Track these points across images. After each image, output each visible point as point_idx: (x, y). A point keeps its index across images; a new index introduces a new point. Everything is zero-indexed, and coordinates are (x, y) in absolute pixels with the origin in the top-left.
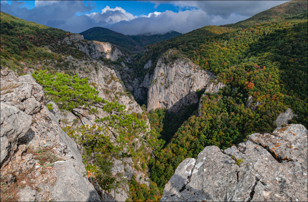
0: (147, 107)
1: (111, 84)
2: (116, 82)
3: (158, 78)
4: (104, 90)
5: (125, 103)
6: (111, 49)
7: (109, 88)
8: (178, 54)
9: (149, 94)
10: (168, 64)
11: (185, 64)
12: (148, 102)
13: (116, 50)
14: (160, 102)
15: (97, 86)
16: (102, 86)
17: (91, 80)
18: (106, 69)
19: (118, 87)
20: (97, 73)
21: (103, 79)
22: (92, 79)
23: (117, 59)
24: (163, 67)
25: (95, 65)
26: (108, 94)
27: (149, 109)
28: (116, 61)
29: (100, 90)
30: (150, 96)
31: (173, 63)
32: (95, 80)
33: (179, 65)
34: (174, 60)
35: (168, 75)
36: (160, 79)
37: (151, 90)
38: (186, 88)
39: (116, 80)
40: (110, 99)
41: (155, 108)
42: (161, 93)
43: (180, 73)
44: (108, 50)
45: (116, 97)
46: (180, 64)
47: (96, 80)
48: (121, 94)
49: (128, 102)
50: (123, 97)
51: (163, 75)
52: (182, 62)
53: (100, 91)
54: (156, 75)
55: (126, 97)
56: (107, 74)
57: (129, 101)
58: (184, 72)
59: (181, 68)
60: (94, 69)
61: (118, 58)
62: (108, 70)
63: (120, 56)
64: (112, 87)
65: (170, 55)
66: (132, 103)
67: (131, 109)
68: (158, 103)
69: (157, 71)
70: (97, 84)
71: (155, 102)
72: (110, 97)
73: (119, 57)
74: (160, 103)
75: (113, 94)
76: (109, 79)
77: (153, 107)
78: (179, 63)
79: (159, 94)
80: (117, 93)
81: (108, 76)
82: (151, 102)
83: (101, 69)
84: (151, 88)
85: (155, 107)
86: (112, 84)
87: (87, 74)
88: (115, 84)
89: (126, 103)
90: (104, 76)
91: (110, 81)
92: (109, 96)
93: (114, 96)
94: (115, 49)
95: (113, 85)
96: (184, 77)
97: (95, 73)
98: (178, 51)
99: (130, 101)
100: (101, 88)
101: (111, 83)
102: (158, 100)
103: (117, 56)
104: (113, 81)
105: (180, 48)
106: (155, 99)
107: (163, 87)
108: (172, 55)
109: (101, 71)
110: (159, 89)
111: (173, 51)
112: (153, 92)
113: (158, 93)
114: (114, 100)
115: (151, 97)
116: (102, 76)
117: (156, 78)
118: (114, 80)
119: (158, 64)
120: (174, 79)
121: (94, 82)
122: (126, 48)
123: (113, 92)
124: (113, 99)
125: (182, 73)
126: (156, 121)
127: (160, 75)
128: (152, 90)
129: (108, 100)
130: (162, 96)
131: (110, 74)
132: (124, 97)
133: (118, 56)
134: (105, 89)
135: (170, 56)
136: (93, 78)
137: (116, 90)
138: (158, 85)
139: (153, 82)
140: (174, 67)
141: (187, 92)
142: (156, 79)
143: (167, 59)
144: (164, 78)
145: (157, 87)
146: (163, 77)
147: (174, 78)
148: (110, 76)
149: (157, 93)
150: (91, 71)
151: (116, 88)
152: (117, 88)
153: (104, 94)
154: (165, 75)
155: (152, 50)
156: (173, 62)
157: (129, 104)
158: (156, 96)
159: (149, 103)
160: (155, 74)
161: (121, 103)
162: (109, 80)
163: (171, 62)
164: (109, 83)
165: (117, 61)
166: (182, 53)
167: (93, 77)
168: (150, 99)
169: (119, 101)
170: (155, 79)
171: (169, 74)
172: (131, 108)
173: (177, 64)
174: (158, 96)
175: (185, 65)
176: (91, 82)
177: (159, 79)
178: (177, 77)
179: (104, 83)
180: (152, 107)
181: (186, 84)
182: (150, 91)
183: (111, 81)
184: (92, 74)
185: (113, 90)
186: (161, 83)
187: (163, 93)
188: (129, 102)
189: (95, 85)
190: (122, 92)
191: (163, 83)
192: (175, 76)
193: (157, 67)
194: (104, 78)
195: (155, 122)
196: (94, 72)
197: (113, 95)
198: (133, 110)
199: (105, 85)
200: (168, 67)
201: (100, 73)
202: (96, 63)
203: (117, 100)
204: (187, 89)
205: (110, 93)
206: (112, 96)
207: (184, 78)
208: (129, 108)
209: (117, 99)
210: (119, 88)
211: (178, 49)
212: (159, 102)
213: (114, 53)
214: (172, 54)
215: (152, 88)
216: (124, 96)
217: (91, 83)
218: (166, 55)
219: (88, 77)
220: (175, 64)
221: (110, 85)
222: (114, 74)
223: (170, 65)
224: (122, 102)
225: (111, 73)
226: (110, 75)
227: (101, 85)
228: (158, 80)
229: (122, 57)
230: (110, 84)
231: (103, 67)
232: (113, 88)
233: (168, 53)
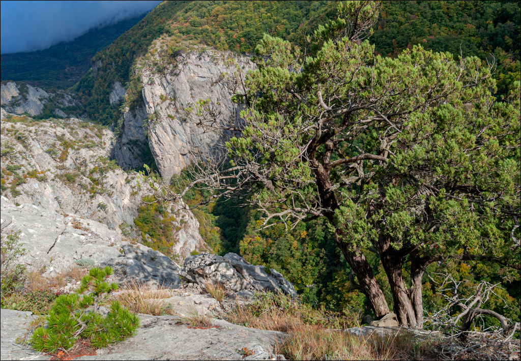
0: (161, 176)
1: (69, 158)
2: (78, 149)
3: (159, 108)
4: (60, 177)
5: (119, 184)
6: (18, 91)
7: (69, 169)
8: (177, 43)
9: (154, 148)
10: (166, 71)
11: (200, 59)
12: (159, 164)
13: (31, 90)
14: (183, 155)
15: (42, 175)
16: (53, 171)
17: (22, 167)
18: (42, 131)
19: (88, 159)
20: (25, 147)
21: (47, 155)
22: (23, 165)
23: (42, 107)
24: (157, 80)
25: (13, 133)
26: (74, 181)
27: (167, 177)
28: (42, 112)
29: (53, 180)
30: (158, 151)
31: (176, 66)
32: (30, 165)
33: (190, 66)
34: (175, 60)
35: (175, 93)
36: (164, 108)
37: (154, 139)
38: (224, 106)
39: (76, 147)
40: (85, 191)
41: (177, 170)
42: (178, 136)
43: (199, 81)
44: (13, 97)
45: (94, 180)
46: (191, 61)
47: (32, 164)
48: (102, 171)
49: (123, 182)
50: (108, 175)
51: (166, 99)
52: (194, 57)
53: (55, 182)
54: (151, 105)
55: (114, 172)
56: (48, 141)
57: (125, 177)
58: (206, 75)
59: (196, 71)
60: (15, 142)
61: (44, 105)
62: (48, 133)
63: (45, 99)
64: (75, 164)
65: (162, 52)
66: (133, 178)
67: (136, 193)
68: (179, 158)
69: (150, 94)
70: (40, 171)
71: (172, 159)
72: (81, 185)
73: (43, 102)
74: (185, 156)
75: (84, 177)
76: (60, 150)
77: (174, 170)
78: (189, 60)
79: (174, 138)
80: (92, 172)
81: (55, 144)
82: (166, 163)
83: (32, 134)
84: (153, 134)
85: (176, 168)
86: (71, 158)
87: (7, 159)
88: (78, 156)
89: (121, 185)
90: (46, 148)
91: (63, 153)
92: (79, 185)
93: (89, 180)
94: (28, 88)
95: (76, 159)
96: (212, 85)
97: (25, 150)
98: (173, 37)
99: (128, 177)
100: (53, 176)
101: (67, 156)
102: (179, 152)
103: (39, 103)
104: (70, 150)
105: (175, 31)
106: (171, 152)
107: (176, 124)
108: (167, 51)
109: (33, 140)
110: (169, 129)
111: (163, 43)
112: (159, 141)
113: (172, 139)
114: (93, 189)
115: (160, 152)
116: (41, 151)
117: (153, 109)
118: (73, 148)
119: (145, 80)
120: (192, 97)
121: (31, 170)
122: (47, 79)
123: (83, 174)
124: (89, 187)
125: (203, 80)
126: (193, 195)
127: (159, 101)
128: (156, 138)
129: (80, 193)
130: (183, 141)
131: (55, 139)
132: (110, 174)
133: (40, 100)
134: (62, 176)
135: (163, 54)
136: (24, 162)
137: (86, 166)
138: (164, 124)
139: (152, 120)
140: (182, 73)
141: (229, 112)
142: (155, 113)
143: (159, 62)
144: (170, 104)
145: (164, 128)
146: (168, 102)
147: (190, 95)
148: (60, 143)
149: (169, 140)
150: (12, 148)
151: (84, 163)
152: (88, 162)
153: (65, 184)
154: (169, 97)
155: (111, 59)
156: (175, 64)
157: (126, 183)
158: (170, 145)
159: (162, 165)
160: (148, 103)
161: (110, 189)
162: (61, 152)
163: (171, 65)
164: (63, 159)
165: (44, 112)
166: (183, 40)
167: (24, 160)
168: (161, 157)
169: (105, 185)
170: (152, 113)
171: (176, 91)
172: (135, 190)
173: (185, 64)
174: (175, 145)
175: (203, 60)
176: (24, 172)
177: (161, 108)
178: (196, 90)
179: (53, 162)
180: (172, 171)
181: (221, 96)
182: (153, 141)
183: (67, 151)
184: (18, 155)
185: (79, 169)
186: (169, 116)
187: (181, 133)
188: (126, 180)
189: (38, 175)
190: (101, 165)
191: (173, 114)
192: (191, 89)
193: (145, 88)
194: (49, 152)
195: (192, 197)
196: (19, 147)
197: (86, 180)
198: (141, 193)
199: (57, 167)
200: (168, 77)
201: (34, 145)
202: (12, 126)
203: (99, 187)
204: (226, 107)
205: (77, 179)
206: (84, 182)
207: (212, 88)
208: (131, 191)
209: (98, 184)
210: (92, 160)
211: (173, 34)
212: (180, 156)
213: (28, 97)
214: (165, 48)
215: (155, 133)
216: (111, 172)
217: (26, 173)
218: (152, 55)
219: (12, 163)
220: (180, 66)
221: (68, 163)
222: (64, 135)
223: (172, 72)
224: (111, 185)
225: (57, 136)
226: (58, 140)
227: (49, 170)
228: (160, 112)
229: (50, 99)
230: (66, 159)
231: (34, 131)
232: (79, 165)
233: (156, 50)
